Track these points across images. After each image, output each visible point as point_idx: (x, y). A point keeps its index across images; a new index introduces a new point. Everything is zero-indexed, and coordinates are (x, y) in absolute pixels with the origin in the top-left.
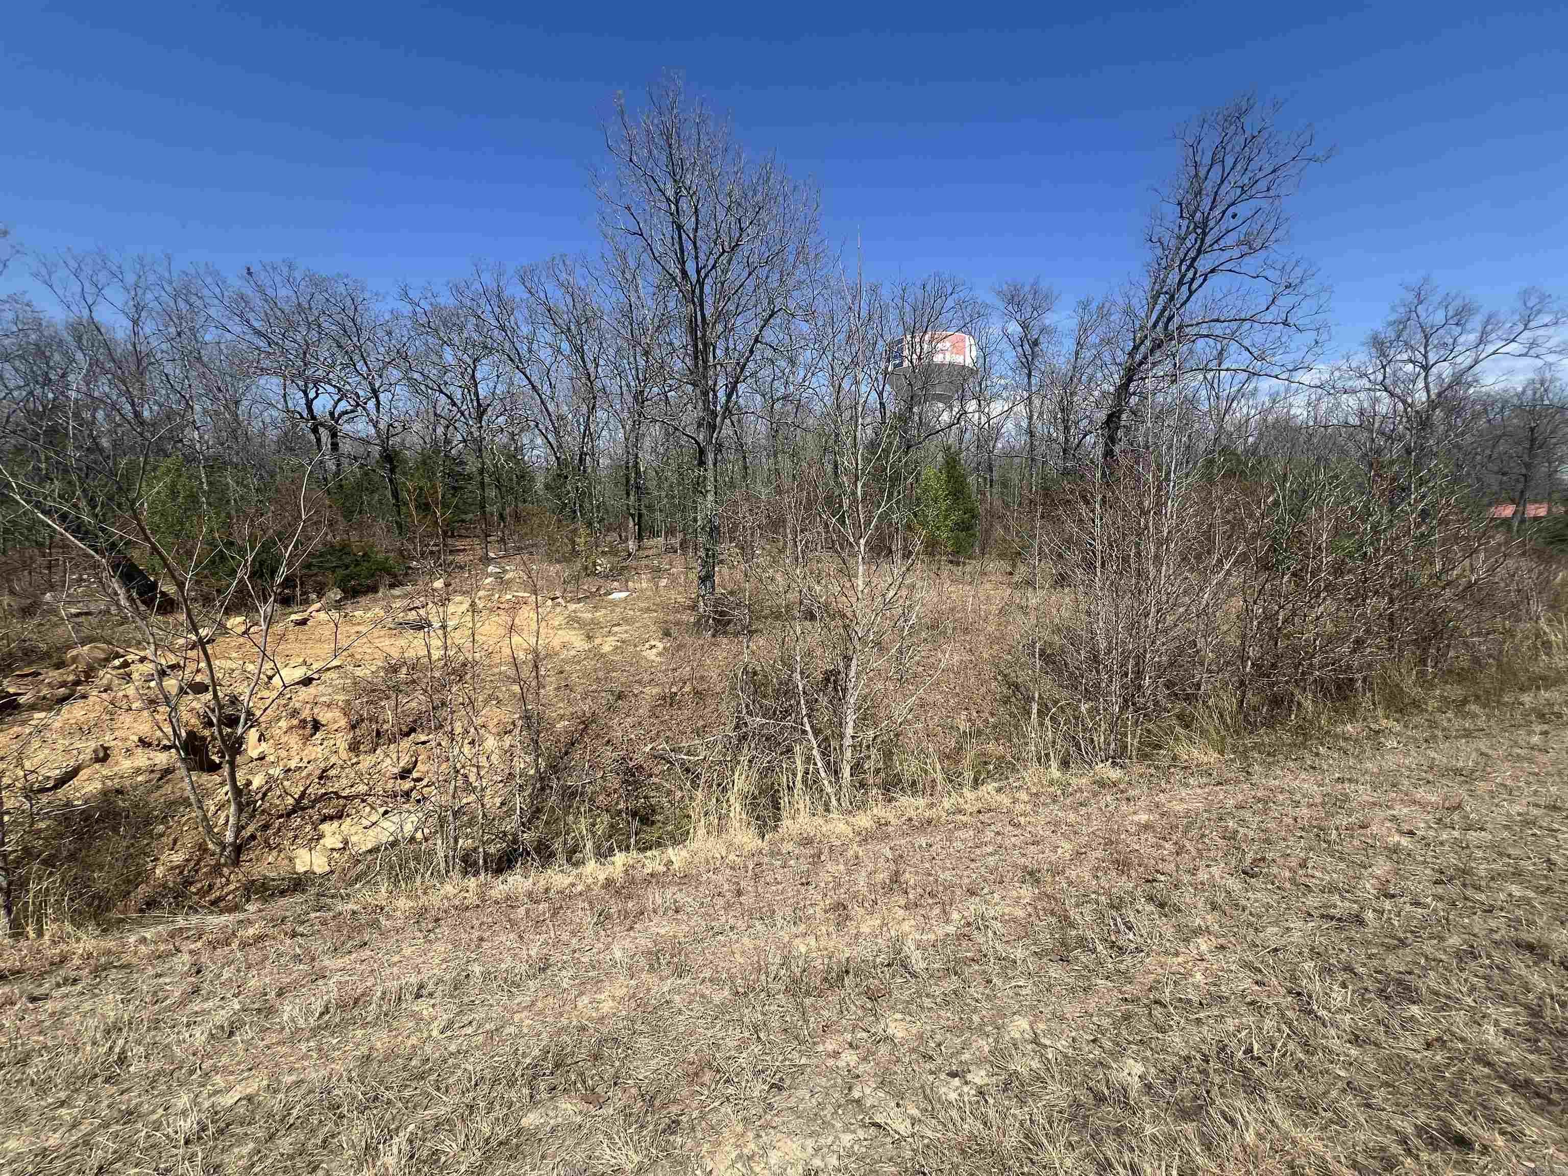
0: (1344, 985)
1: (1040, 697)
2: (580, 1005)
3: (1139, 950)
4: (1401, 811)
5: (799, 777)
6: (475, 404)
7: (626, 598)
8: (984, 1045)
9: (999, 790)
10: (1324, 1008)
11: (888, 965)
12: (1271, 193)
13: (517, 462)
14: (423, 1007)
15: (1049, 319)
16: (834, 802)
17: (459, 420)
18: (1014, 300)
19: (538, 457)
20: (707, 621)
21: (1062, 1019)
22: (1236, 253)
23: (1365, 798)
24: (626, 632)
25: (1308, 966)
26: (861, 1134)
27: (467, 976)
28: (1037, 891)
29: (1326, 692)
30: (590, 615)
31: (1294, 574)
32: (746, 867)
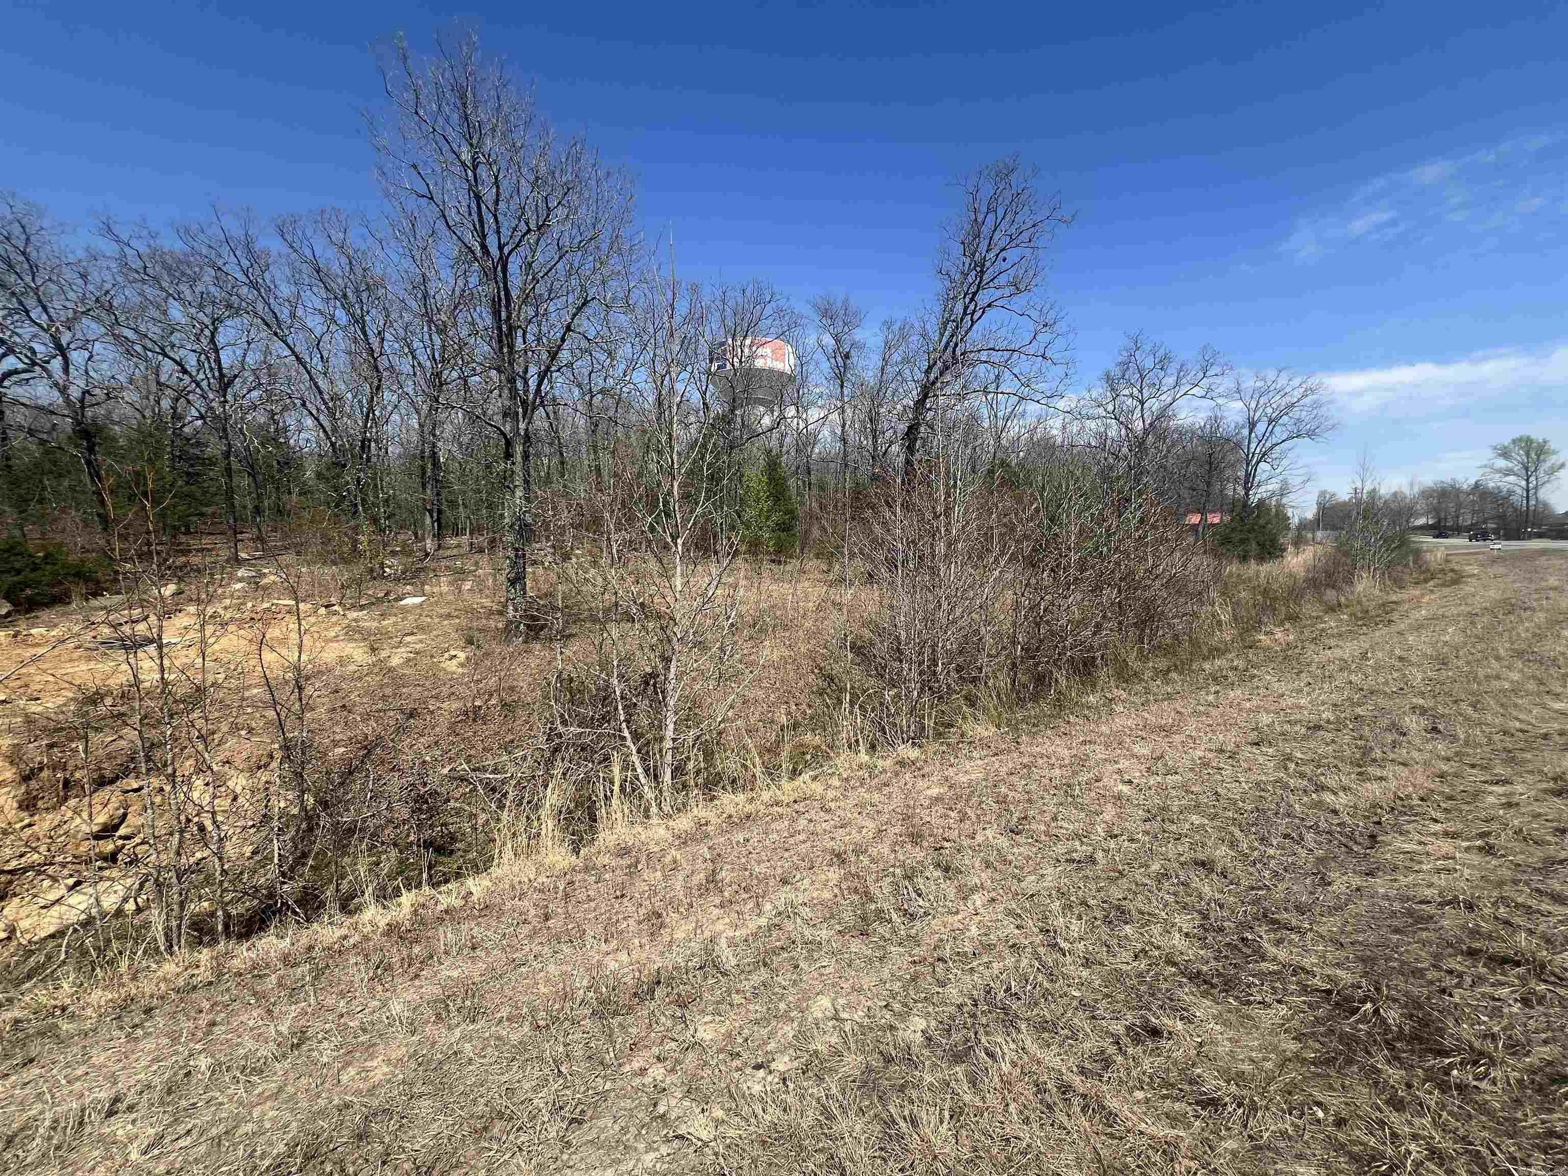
0: (1080, 918)
1: (852, 688)
2: (344, 1078)
3: (926, 914)
4: (1124, 764)
5: (616, 788)
6: (217, 374)
7: (421, 604)
8: (789, 1030)
9: (814, 779)
10: (1066, 939)
11: (701, 968)
12: (1032, 244)
13: (278, 446)
14: (120, 1127)
15: (859, 335)
16: (654, 809)
17: (193, 392)
18: (827, 313)
19: (308, 441)
20: (517, 627)
21: (860, 990)
22: (1007, 291)
23: (1100, 756)
24: (421, 641)
25: (1056, 906)
26: (664, 1150)
27: (188, 1074)
28: (843, 871)
29: (1076, 670)
30: (375, 624)
31: (1052, 570)
32: (556, 887)
